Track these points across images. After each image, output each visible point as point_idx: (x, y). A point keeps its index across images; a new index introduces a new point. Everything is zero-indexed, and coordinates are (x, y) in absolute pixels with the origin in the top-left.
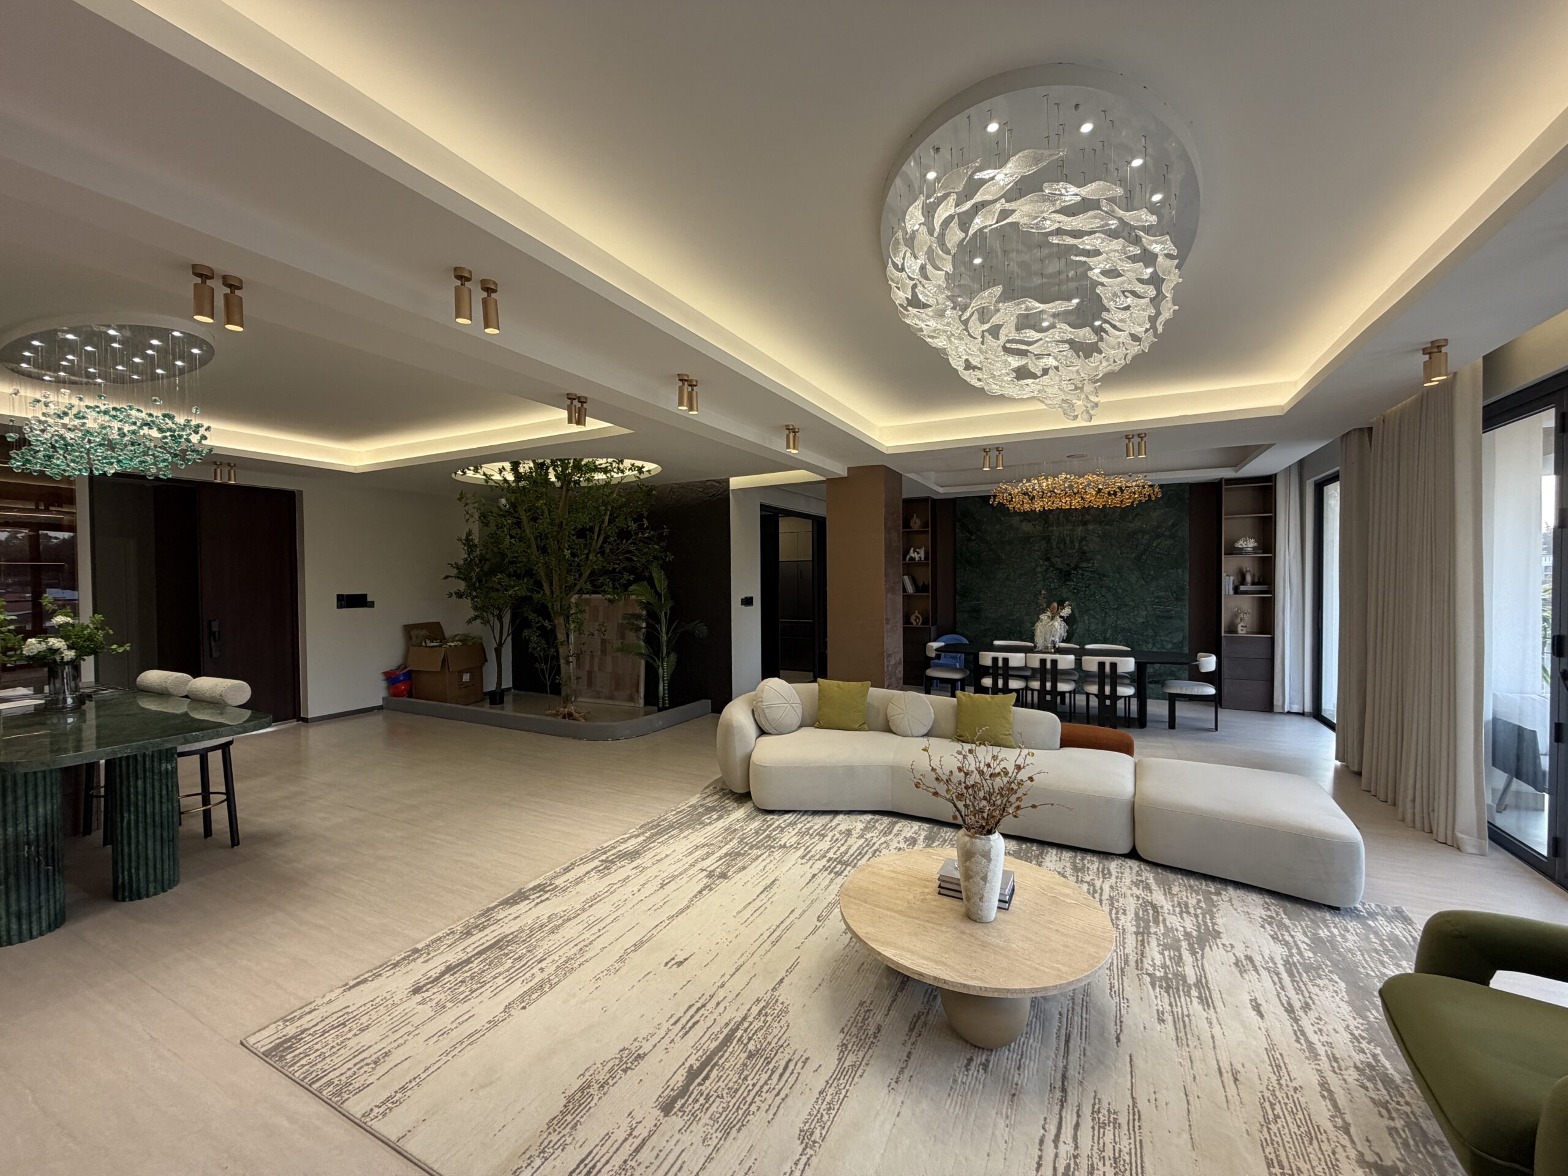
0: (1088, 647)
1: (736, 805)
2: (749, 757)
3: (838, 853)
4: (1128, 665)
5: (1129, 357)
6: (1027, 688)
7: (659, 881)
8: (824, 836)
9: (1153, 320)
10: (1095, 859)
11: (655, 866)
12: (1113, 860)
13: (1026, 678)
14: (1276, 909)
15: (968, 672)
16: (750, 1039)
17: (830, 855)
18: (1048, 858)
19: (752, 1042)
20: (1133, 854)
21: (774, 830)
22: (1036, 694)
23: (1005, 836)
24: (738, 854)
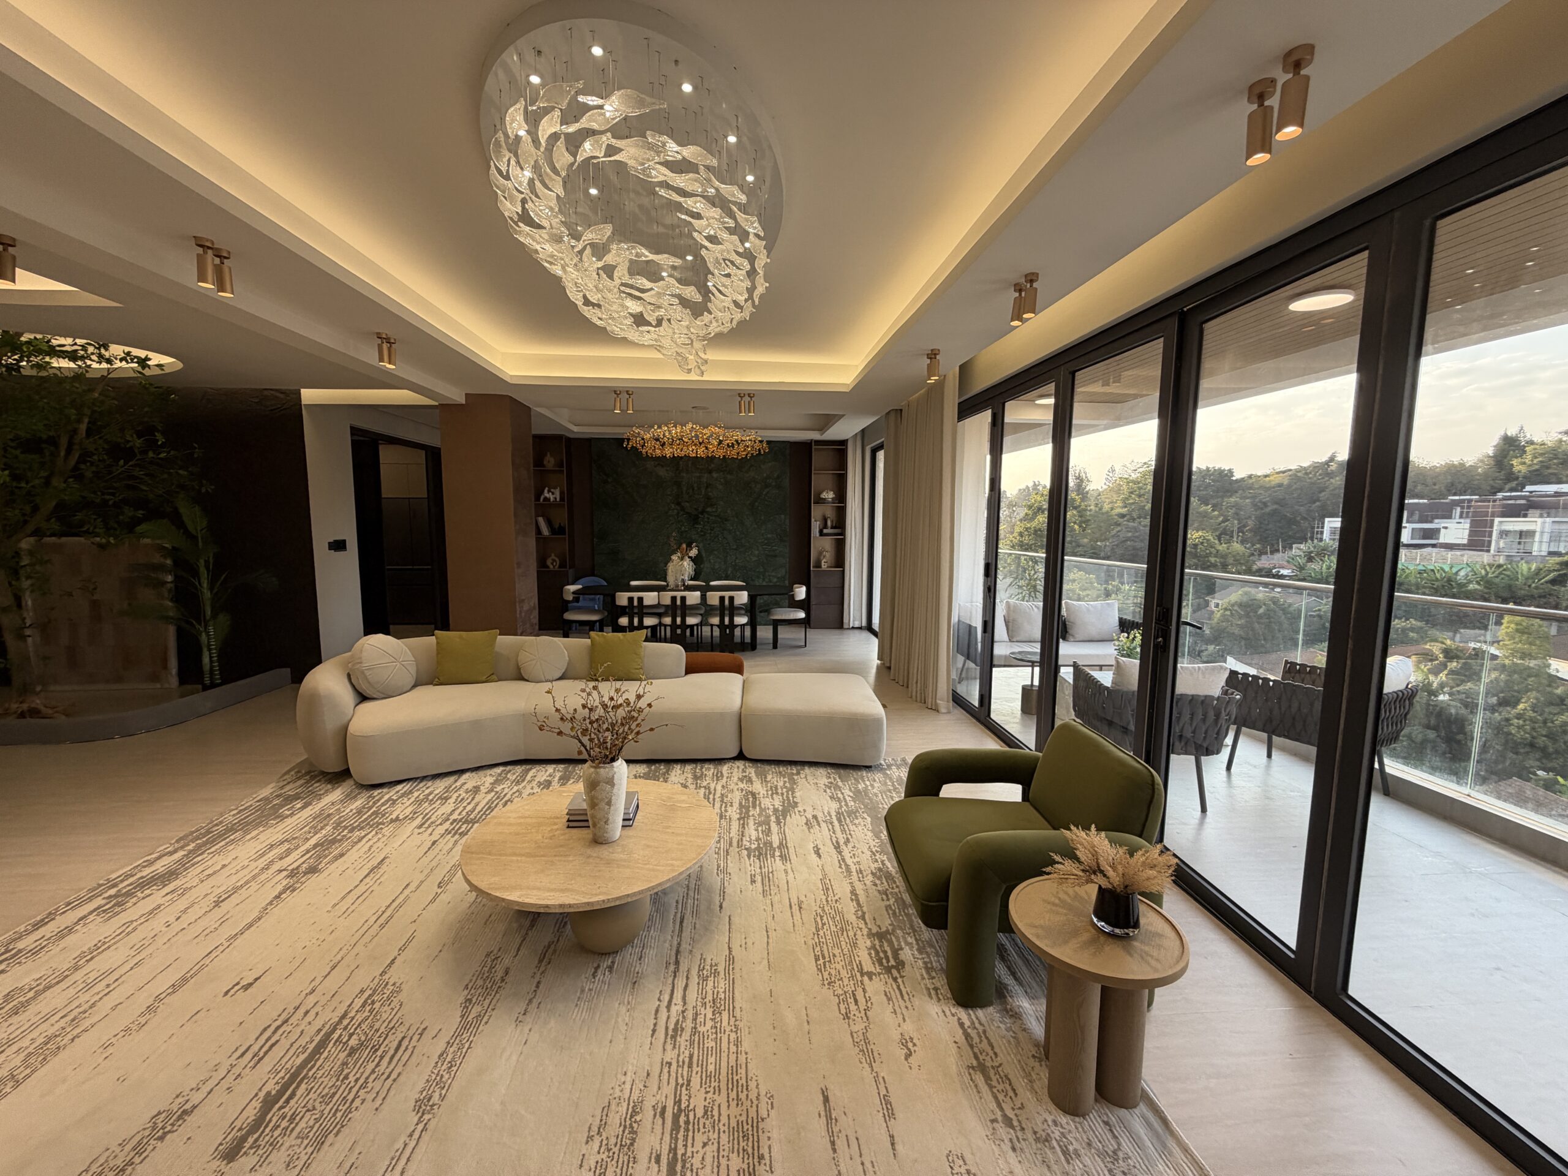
0: (712, 583)
1: (329, 786)
2: (346, 728)
3: (464, 813)
4: (742, 598)
5: (735, 323)
6: (660, 624)
7: (212, 898)
8: (446, 799)
9: (751, 291)
10: (711, 766)
11: (205, 883)
12: (725, 763)
13: (660, 615)
14: (834, 775)
15: (606, 614)
16: (351, 1036)
17: (455, 816)
18: (673, 773)
19: (355, 1037)
20: (741, 756)
21: (383, 804)
22: (668, 629)
23: (628, 762)
24: (334, 841)
